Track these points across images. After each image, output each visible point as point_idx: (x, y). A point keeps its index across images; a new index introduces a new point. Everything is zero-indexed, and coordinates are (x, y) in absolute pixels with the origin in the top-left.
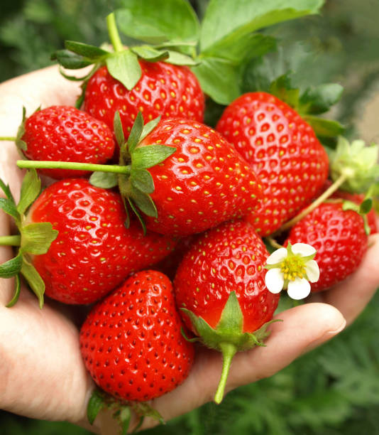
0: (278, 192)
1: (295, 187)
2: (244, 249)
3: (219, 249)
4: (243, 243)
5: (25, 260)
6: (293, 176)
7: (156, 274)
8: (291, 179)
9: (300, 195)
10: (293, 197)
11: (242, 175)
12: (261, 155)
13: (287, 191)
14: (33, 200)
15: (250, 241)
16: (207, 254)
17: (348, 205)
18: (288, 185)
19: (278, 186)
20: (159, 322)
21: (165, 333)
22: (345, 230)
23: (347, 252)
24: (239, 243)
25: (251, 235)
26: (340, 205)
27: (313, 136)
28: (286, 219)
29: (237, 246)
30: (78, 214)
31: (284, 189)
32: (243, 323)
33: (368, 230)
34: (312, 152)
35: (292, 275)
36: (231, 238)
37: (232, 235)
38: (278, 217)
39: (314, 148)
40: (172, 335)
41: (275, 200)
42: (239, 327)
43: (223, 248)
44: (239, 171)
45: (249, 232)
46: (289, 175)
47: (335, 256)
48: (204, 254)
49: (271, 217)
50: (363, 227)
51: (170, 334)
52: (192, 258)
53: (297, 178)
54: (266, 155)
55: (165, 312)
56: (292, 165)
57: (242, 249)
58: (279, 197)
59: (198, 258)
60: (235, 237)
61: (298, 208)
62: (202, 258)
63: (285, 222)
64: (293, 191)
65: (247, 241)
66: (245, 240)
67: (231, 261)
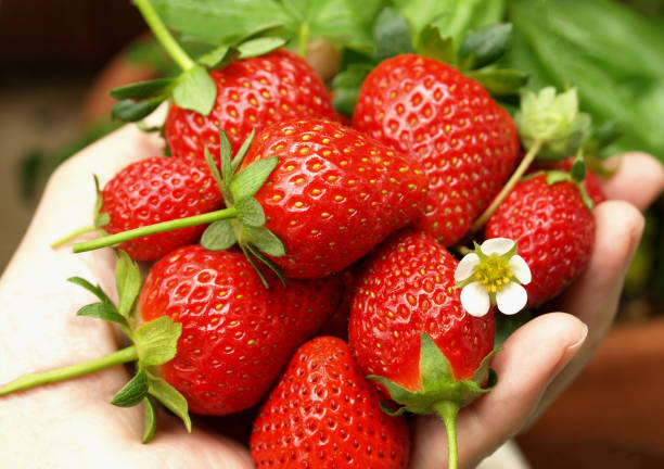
0: (455, 182)
1: (477, 170)
2: (423, 272)
3: (390, 283)
4: (420, 263)
5: (150, 375)
6: (471, 155)
7: (325, 339)
8: (469, 160)
9: (487, 180)
10: (478, 184)
11: (386, 163)
12: (420, 137)
13: (467, 178)
14: (136, 294)
15: (429, 258)
16: (376, 294)
17: (555, 177)
18: (467, 169)
19: (453, 172)
20: (348, 401)
21: (360, 414)
22: (558, 211)
23: (569, 240)
24: (414, 265)
25: (428, 250)
26: (543, 180)
27: (485, 95)
28: (475, 216)
29: (412, 271)
30: (200, 294)
31: (463, 175)
32: (451, 370)
33: (589, 202)
34: (490, 117)
35: (495, 284)
36: (402, 262)
37: (403, 258)
38: (464, 215)
39: (491, 113)
40: (370, 414)
41: (454, 193)
42: (448, 376)
43: (394, 280)
44: (378, 160)
45: (425, 245)
46: (465, 155)
47: (553, 249)
48: (373, 295)
49: (453, 218)
50: (581, 201)
51: (367, 413)
52: (360, 306)
53: (476, 156)
54: (427, 136)
55: (351, 385)
56: (465, 142)
57: (420, 273)
58: (457, 188)
59: (366, 304)
60: (406, 259)
61: (488, 197)
62: (372, 302)
63: (474, 221)
64: (476, 176)
65: (425, 260)
66: (421, 259)
67: (408, 295)
